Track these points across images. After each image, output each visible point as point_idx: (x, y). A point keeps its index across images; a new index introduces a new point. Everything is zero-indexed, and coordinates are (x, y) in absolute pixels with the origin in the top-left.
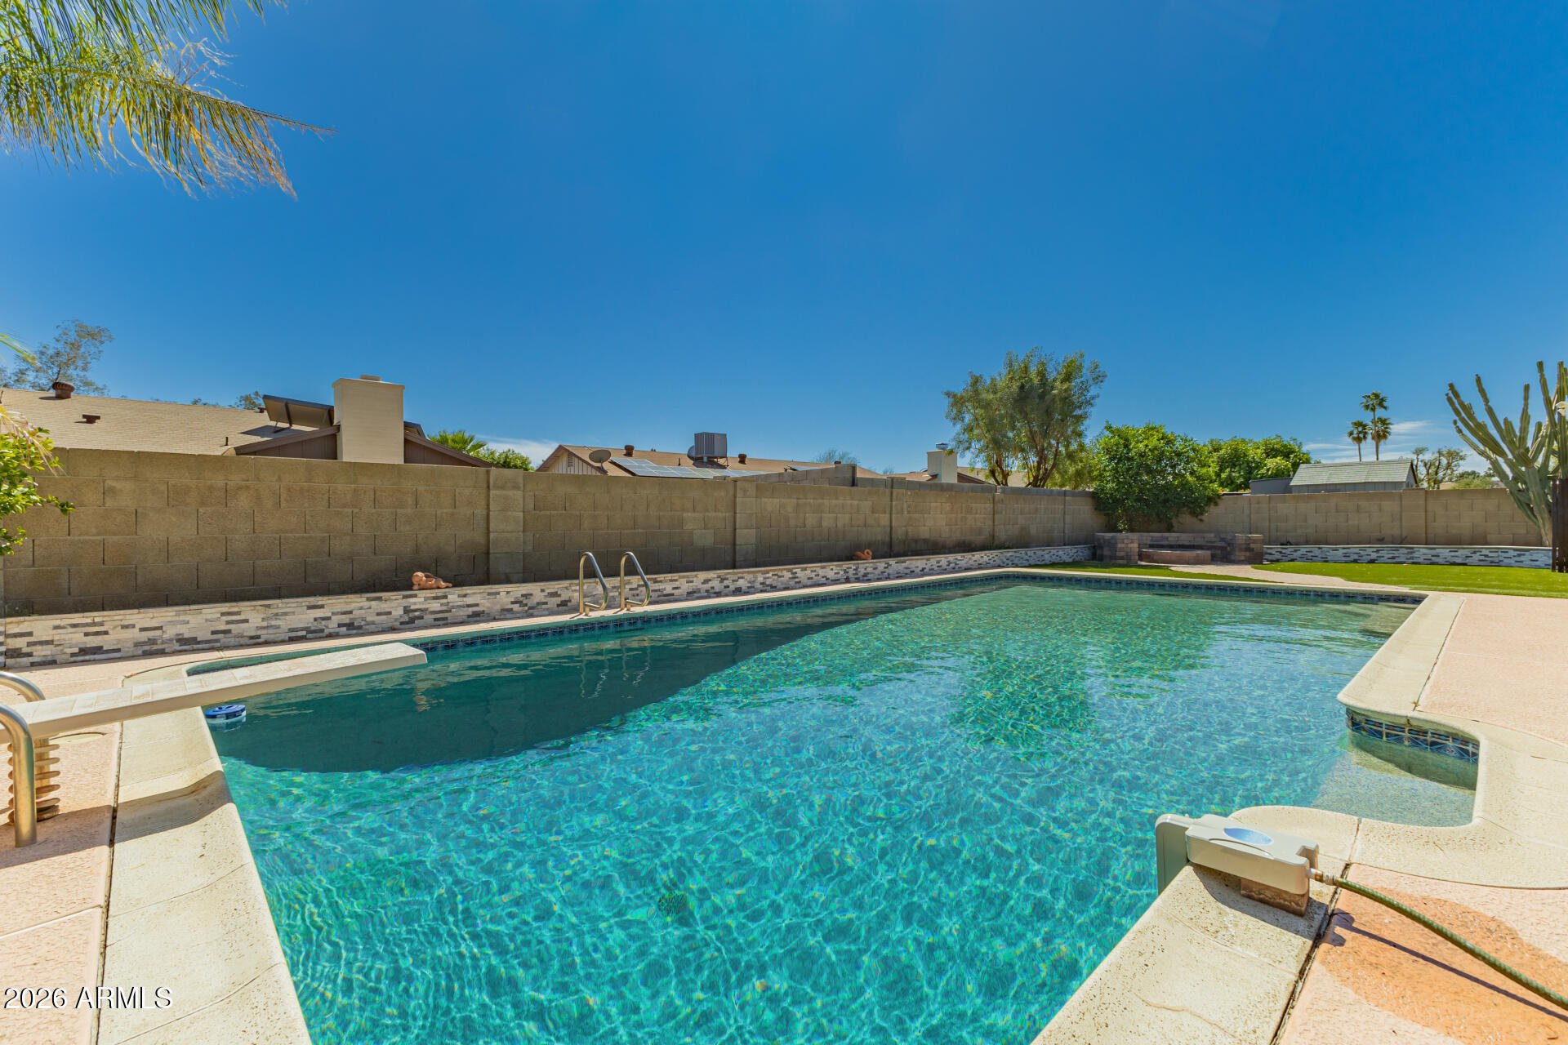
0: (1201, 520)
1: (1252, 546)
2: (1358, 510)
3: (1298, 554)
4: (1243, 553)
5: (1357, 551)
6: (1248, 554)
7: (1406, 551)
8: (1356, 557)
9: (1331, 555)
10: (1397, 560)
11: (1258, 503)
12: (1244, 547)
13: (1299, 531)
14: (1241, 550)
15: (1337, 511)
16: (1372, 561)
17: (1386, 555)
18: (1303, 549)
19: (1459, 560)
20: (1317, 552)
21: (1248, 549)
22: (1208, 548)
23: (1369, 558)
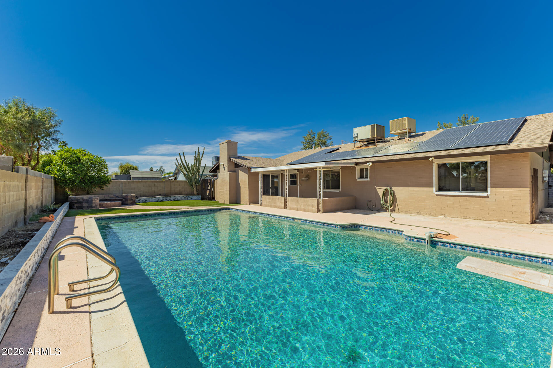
0: (103, 189)
1: (133, 198)
2: (155, 186)
3: (142, 200)
4: (130, 201)
5: (158, 198)
6: (131, 201)
7: (169, 197)
8: (157, 200)
9: (151, 200)
10: (167, 200)
11: (125, 183)
12: (130, 199)
13: (138, 193)
14: (129, 200)
15: (149, 186)
16: (161, 201)
17: (165, 199)
18: (143, 198)
19: (180, 199)
20: (147, 199)
21: (132, 200)
22: (119, 200)
23: (161, 200)
